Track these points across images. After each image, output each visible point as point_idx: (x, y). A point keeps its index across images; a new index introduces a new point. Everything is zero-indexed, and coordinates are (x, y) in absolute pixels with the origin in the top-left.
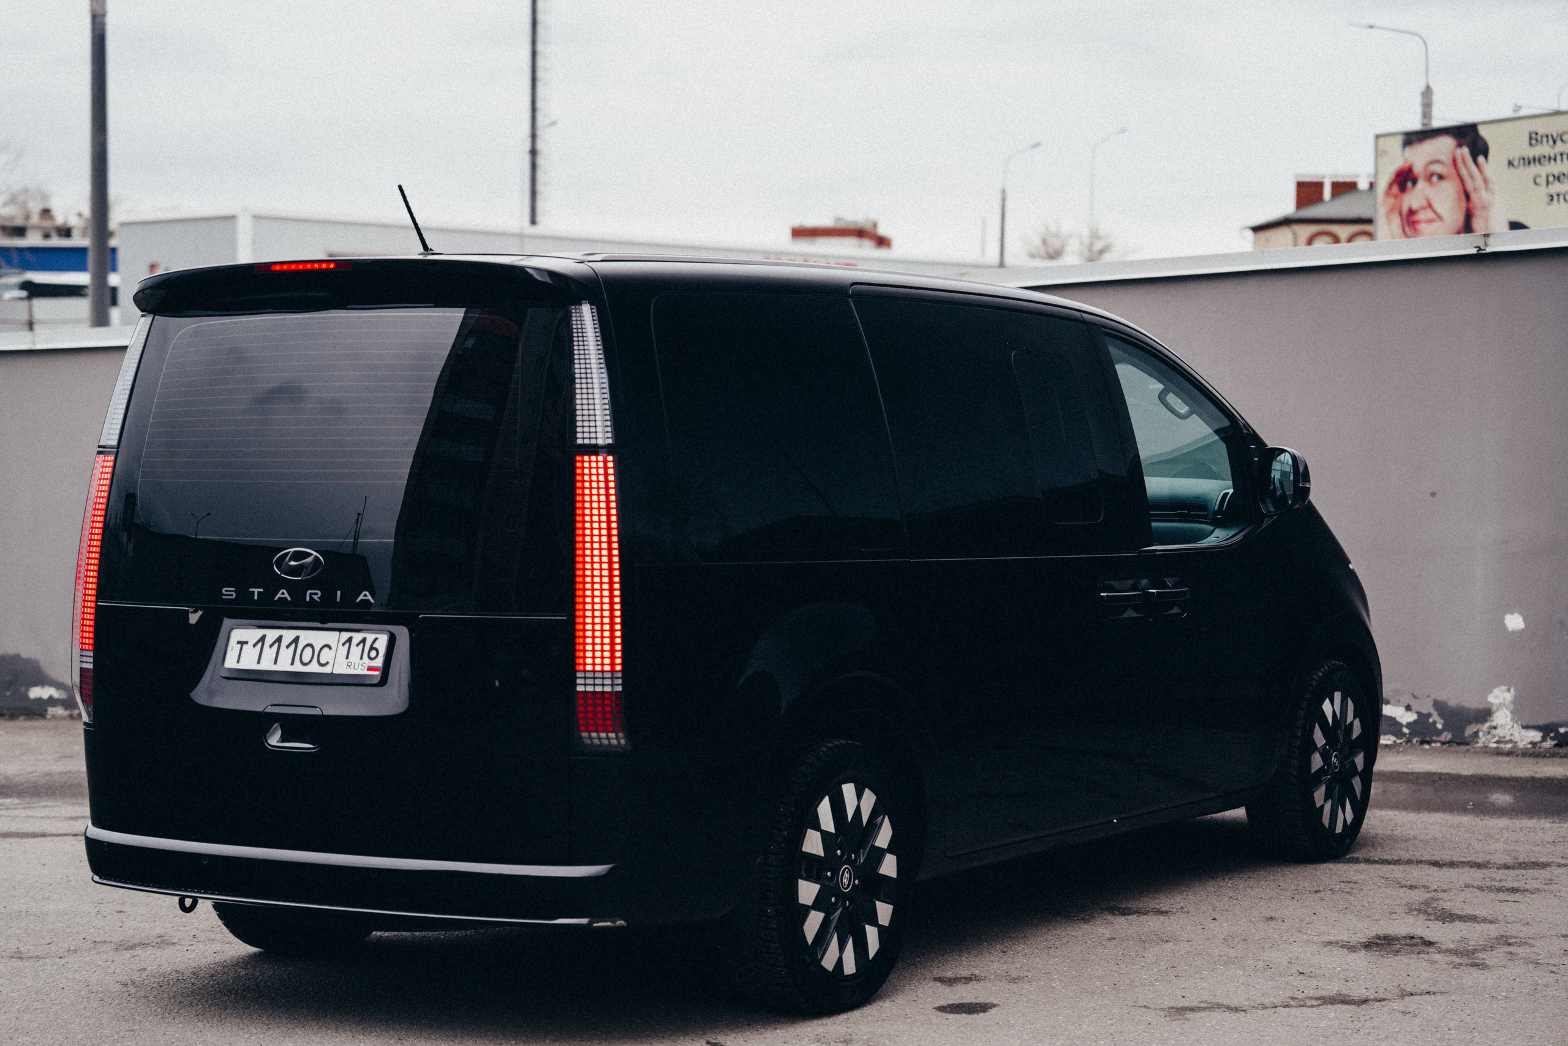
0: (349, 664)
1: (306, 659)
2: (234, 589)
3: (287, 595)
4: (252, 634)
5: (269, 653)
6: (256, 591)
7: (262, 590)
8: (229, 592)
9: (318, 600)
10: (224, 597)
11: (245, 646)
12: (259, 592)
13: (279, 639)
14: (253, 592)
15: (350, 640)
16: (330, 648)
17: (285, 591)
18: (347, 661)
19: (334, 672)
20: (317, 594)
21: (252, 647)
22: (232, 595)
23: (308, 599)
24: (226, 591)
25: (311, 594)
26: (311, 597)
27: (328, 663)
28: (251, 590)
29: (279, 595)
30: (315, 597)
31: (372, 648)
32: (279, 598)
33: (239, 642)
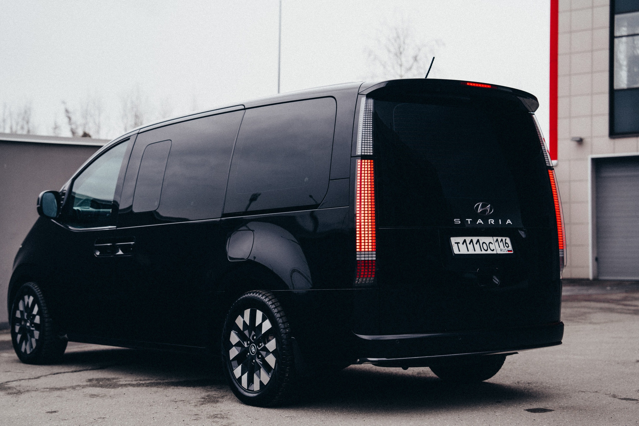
0: (501, 250)
1: (486, 249)
2: (459, 219)
3: (481, 222)
4: (460, 239)
5: (470, 247)
6: (469, 220)
7: (471, 220)
8: (457, 221)
9: (493, 223)
10: (455, 223)
11: (459, 244)
12: (470, 220)
13: (472, 241)
14: (468, 220)
15: (497, 240)
16: (492, 244)
17: (480, 220)
18: (500, 249)
19: (498, 253)
20: (492, 221)
21: (462, 245)
22: (459, 222)
23: (489, 223)
24: (456, 220)
25: (490, 221)
26: (491, 222)
27: (494, 250)
28: (467, 220)
29: (478, 222)
30: (493, 222)
31: (506, 243)
32: (479, 223)
33: (456, 243)
